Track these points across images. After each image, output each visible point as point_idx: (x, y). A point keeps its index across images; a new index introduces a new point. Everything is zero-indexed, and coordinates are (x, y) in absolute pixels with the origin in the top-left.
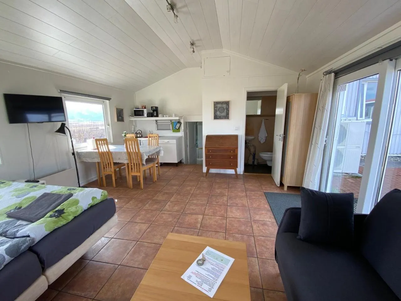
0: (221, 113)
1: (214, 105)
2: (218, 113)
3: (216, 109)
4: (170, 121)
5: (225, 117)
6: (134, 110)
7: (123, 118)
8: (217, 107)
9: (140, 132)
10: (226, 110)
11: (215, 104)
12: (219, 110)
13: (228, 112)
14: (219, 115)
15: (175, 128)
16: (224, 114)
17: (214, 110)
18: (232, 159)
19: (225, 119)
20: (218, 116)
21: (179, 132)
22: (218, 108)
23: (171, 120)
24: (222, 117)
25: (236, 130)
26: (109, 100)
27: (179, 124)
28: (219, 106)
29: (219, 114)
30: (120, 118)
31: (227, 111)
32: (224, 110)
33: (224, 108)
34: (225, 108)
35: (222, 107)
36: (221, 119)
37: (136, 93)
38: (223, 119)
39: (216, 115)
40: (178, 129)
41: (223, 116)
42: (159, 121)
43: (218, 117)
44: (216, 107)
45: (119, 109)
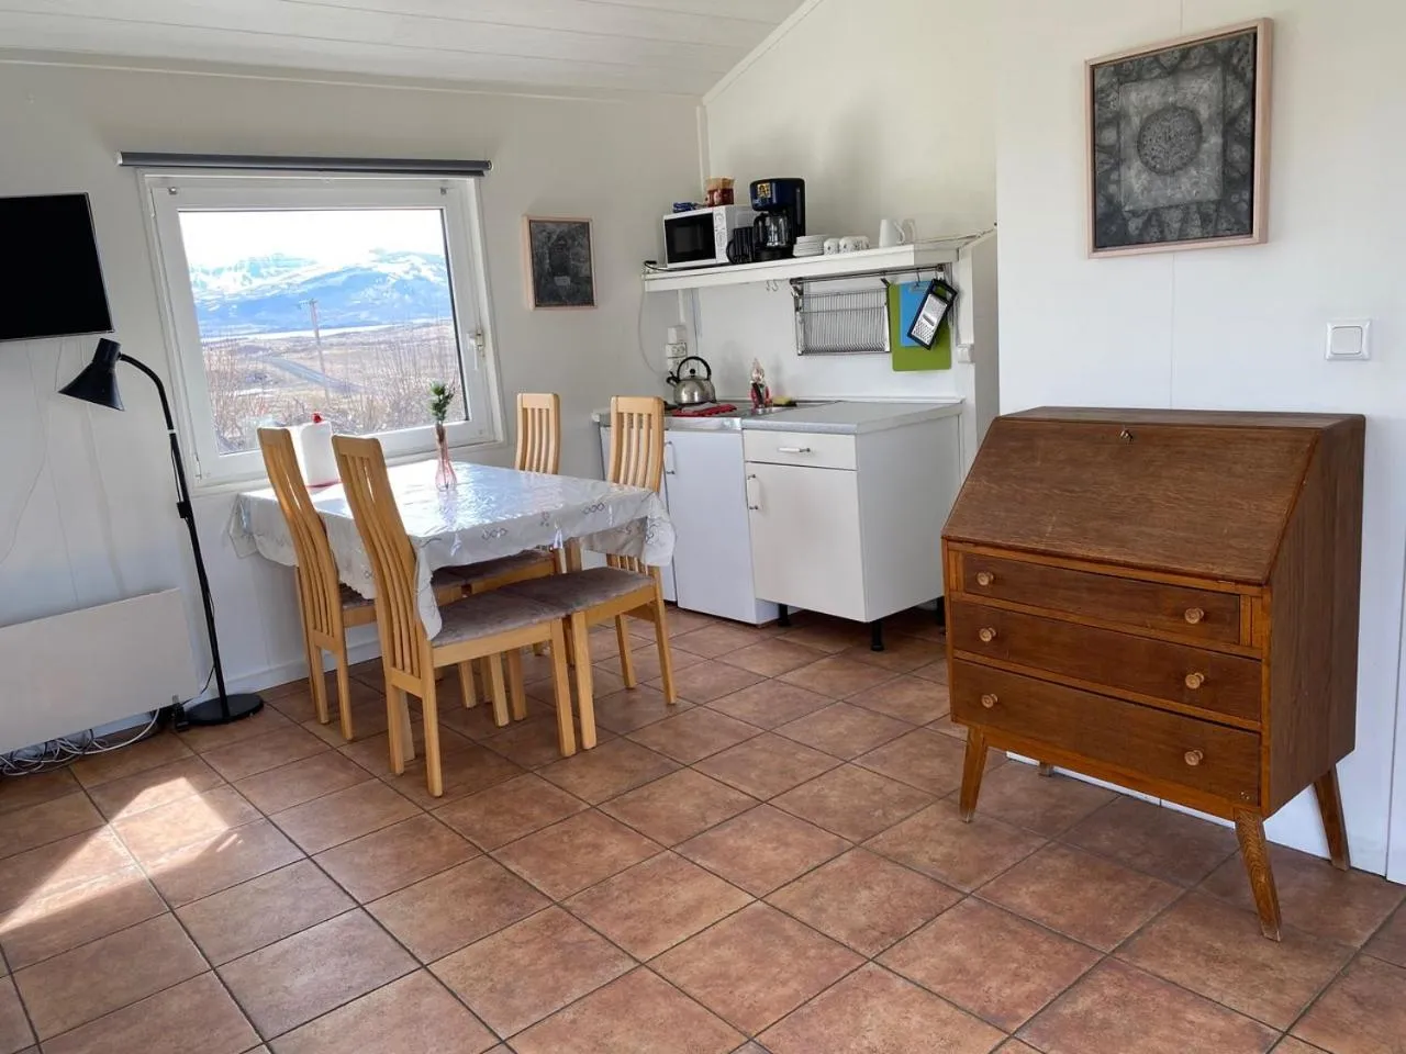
0: (1161, 173)
1: (1096, 96)
2: (1135, 181)
3: (1109, 136)
4: (876, 282)
5: (1205, 219)
6: (668, 223)
7: (589, 280)
8: (1118, 119)
9: (702, 372)
10: (1214, 141)
11: (1101, 82)
12: (1140, 145)
13: (1238, 152)
14: (1146, 203)
15: (910, 335)
16: (1199, 183)
17: (1096, 147)
18: (1192, 697)
19: (1203, 238)
20: (1134, 214)
21: (947, 365)
22: (1136, 121)
23: (884, 272)
24: (1173, 219)
25: (1337, 357)
26: (480, 174)
27: (942, 298)
28: (1140, 98)
29: (1147, 190)
30: (563, 281)
31: (1225, 147)
32: (1200, 140)
33: (1193, 114)
34: (1204, 112)
35: (1174, 108)
36: (1162, 240)
37: (706, 99)
38: (1182, 237)
39: (1110, 200)
40: (928, 347)
41: (1185, 208)
42: (813, 288)
43: (1134, 226)
44: (1109, 123)
45: (558, 223)
